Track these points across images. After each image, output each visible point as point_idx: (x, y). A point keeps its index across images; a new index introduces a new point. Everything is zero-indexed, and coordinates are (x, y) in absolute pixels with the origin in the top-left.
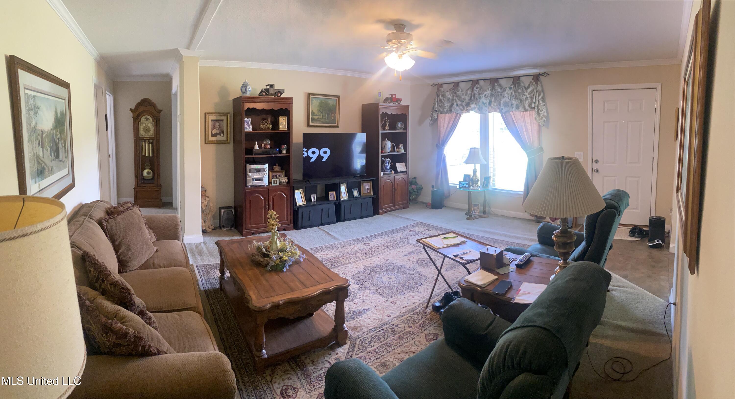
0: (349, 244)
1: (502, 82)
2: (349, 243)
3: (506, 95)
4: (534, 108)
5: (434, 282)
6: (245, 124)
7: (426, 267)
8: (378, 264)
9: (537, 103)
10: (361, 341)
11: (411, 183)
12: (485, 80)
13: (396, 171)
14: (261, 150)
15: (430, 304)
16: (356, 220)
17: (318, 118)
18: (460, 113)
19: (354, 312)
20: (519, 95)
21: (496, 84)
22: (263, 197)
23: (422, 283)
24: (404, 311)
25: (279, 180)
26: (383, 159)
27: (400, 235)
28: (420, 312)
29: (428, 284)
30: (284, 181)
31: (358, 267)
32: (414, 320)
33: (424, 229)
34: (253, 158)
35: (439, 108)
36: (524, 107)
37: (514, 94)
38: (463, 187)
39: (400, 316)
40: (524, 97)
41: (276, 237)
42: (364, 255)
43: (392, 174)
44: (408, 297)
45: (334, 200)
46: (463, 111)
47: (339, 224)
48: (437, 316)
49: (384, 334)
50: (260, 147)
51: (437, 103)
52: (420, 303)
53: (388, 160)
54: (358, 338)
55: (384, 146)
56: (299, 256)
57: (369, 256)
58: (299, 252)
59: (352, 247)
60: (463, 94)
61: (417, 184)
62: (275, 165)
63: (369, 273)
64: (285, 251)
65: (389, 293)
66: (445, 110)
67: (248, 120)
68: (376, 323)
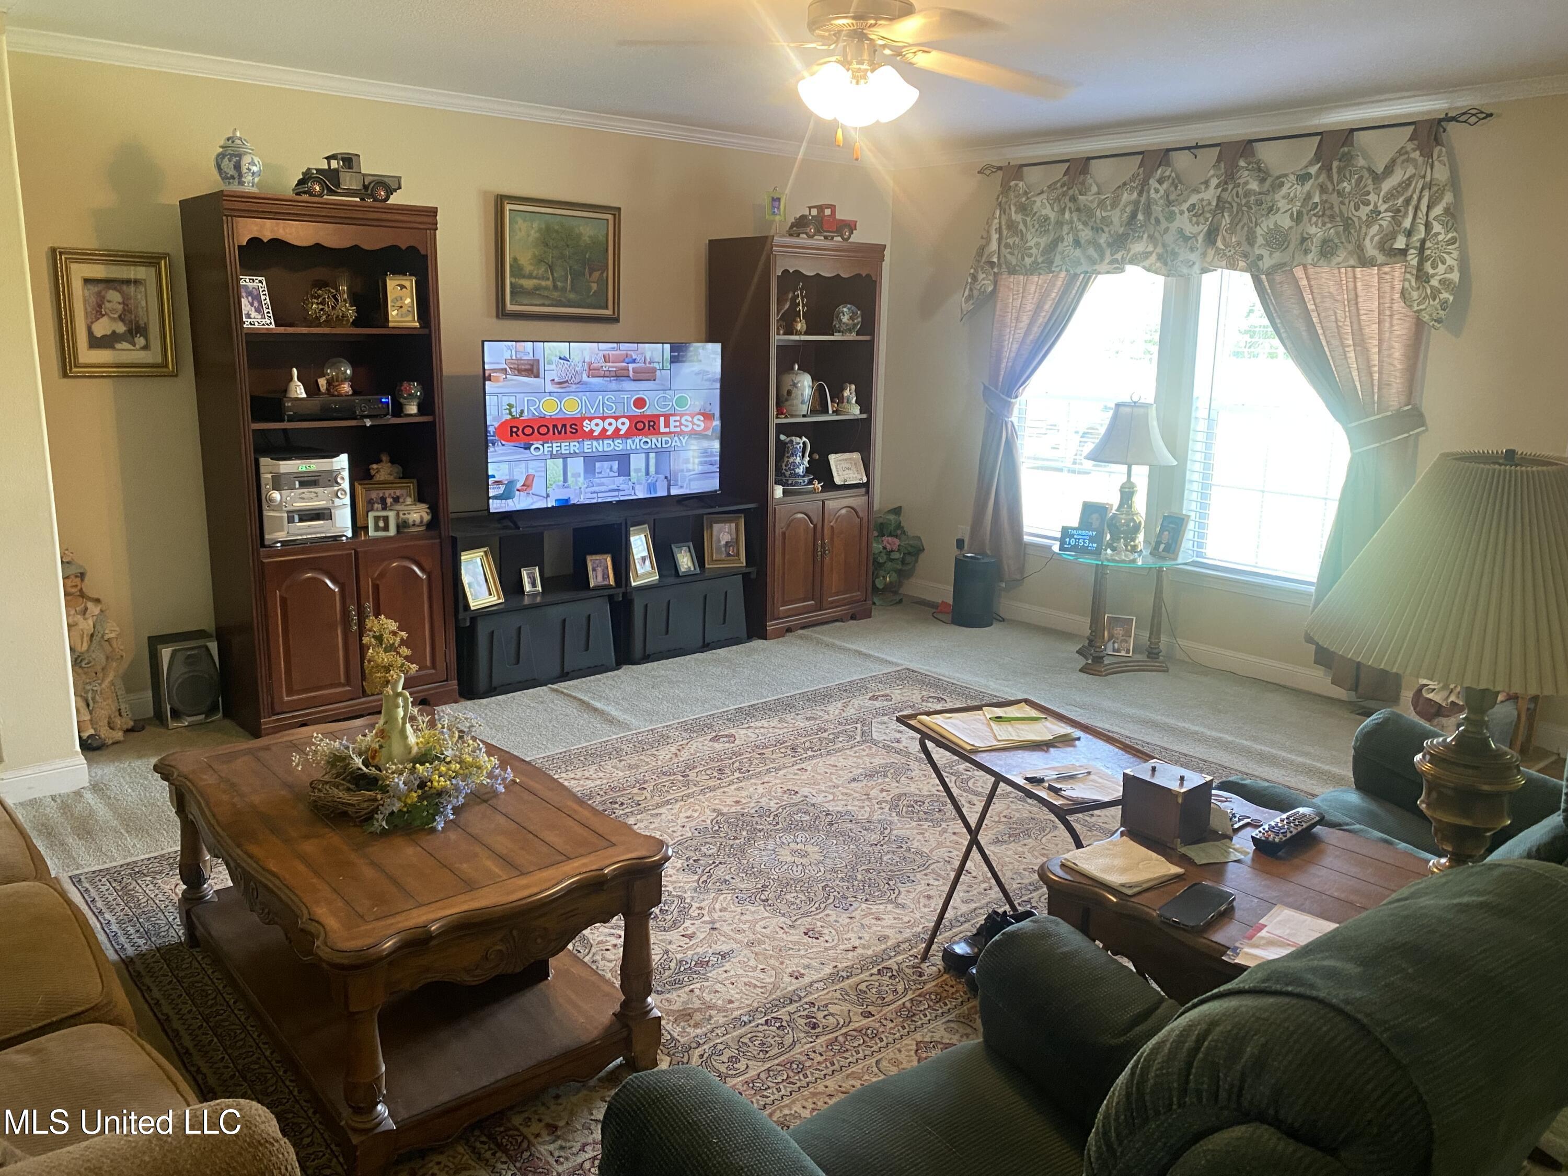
0: (663, 739)
1: (1268, 154)
2: (662, 736)
3: (1282, 204)
4: (1404, 252)
5: (953, 875)
6: (244, 301)
7: (926, 825)
8: (763, 804)
9: (1421, 233)
10: (706, 1055)
11: (883, 529)
12: (1194, 148)
13: (829, 484)
14: (316, 402)
15: (934, 947)
16: (688, 657)
17: (537, 288)
18: (1086, 272)
19: (681, 962)
20: (1342, 203)
21: (1242, 163)
22: (334, 581)
23: (911, 875)
24: (849, 964)
25: (398, 515)
26: (782, 437)
27: (837, 712)
28: (900, 970)
29: (931, 882)
30: (418, 521)
31: (696, 815)
32: (879, 992)
33: (924, 693)
34: (285, 430)
35: (1005, 251)
36: (1360, 247)
37: (1316, 199)
38: (1074, 548)
39: (835, 977)
40: (1364, 211)
41: (401, 712)
42: (716, 774)
43: (814, 491)
44: (865, 916)
45: (609, 587)
46: (1097, 267)
47: (627, 672)
48: (960, 989)
49: (781, 1033)
50: (312, 389)
51: (995, 237)
52: (900, 939)
53: (800, 441)
54: (694, 1045)
55: (789, 393)
56: (490, 775)
57: (732, 778)
58: (489, 762)
59: (673, 750)
60: (1102, 204)
61: (904, 533)
62: (379, 461)
63: (731, 834)
64: (438, 758)
65: (798, 901)
66: (1028, 261)
67: (254, 283)
68: (755, 998)
